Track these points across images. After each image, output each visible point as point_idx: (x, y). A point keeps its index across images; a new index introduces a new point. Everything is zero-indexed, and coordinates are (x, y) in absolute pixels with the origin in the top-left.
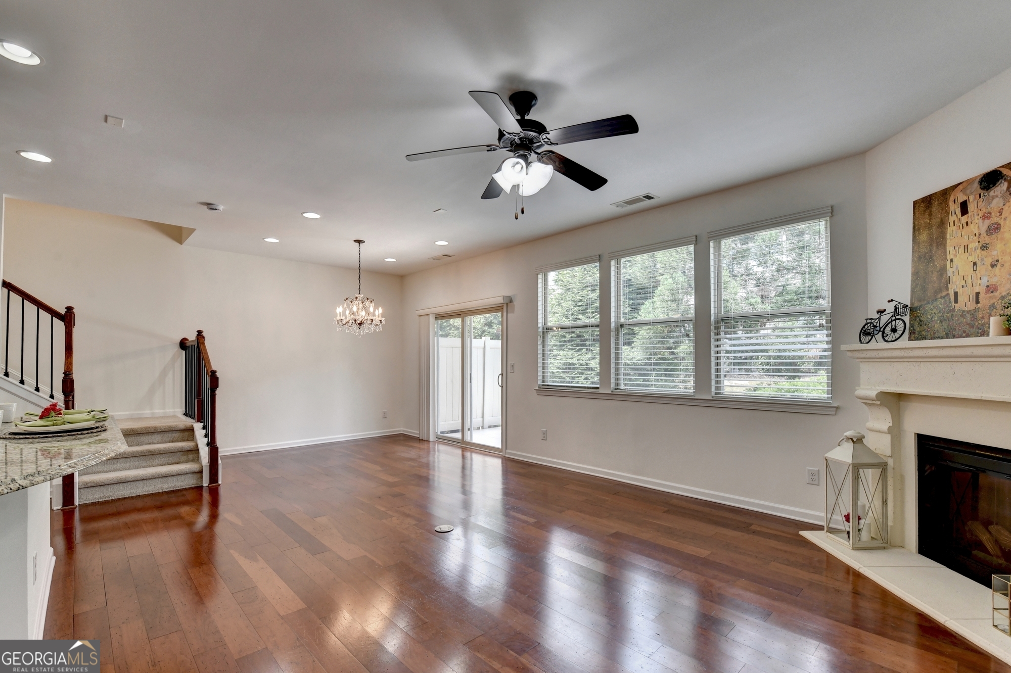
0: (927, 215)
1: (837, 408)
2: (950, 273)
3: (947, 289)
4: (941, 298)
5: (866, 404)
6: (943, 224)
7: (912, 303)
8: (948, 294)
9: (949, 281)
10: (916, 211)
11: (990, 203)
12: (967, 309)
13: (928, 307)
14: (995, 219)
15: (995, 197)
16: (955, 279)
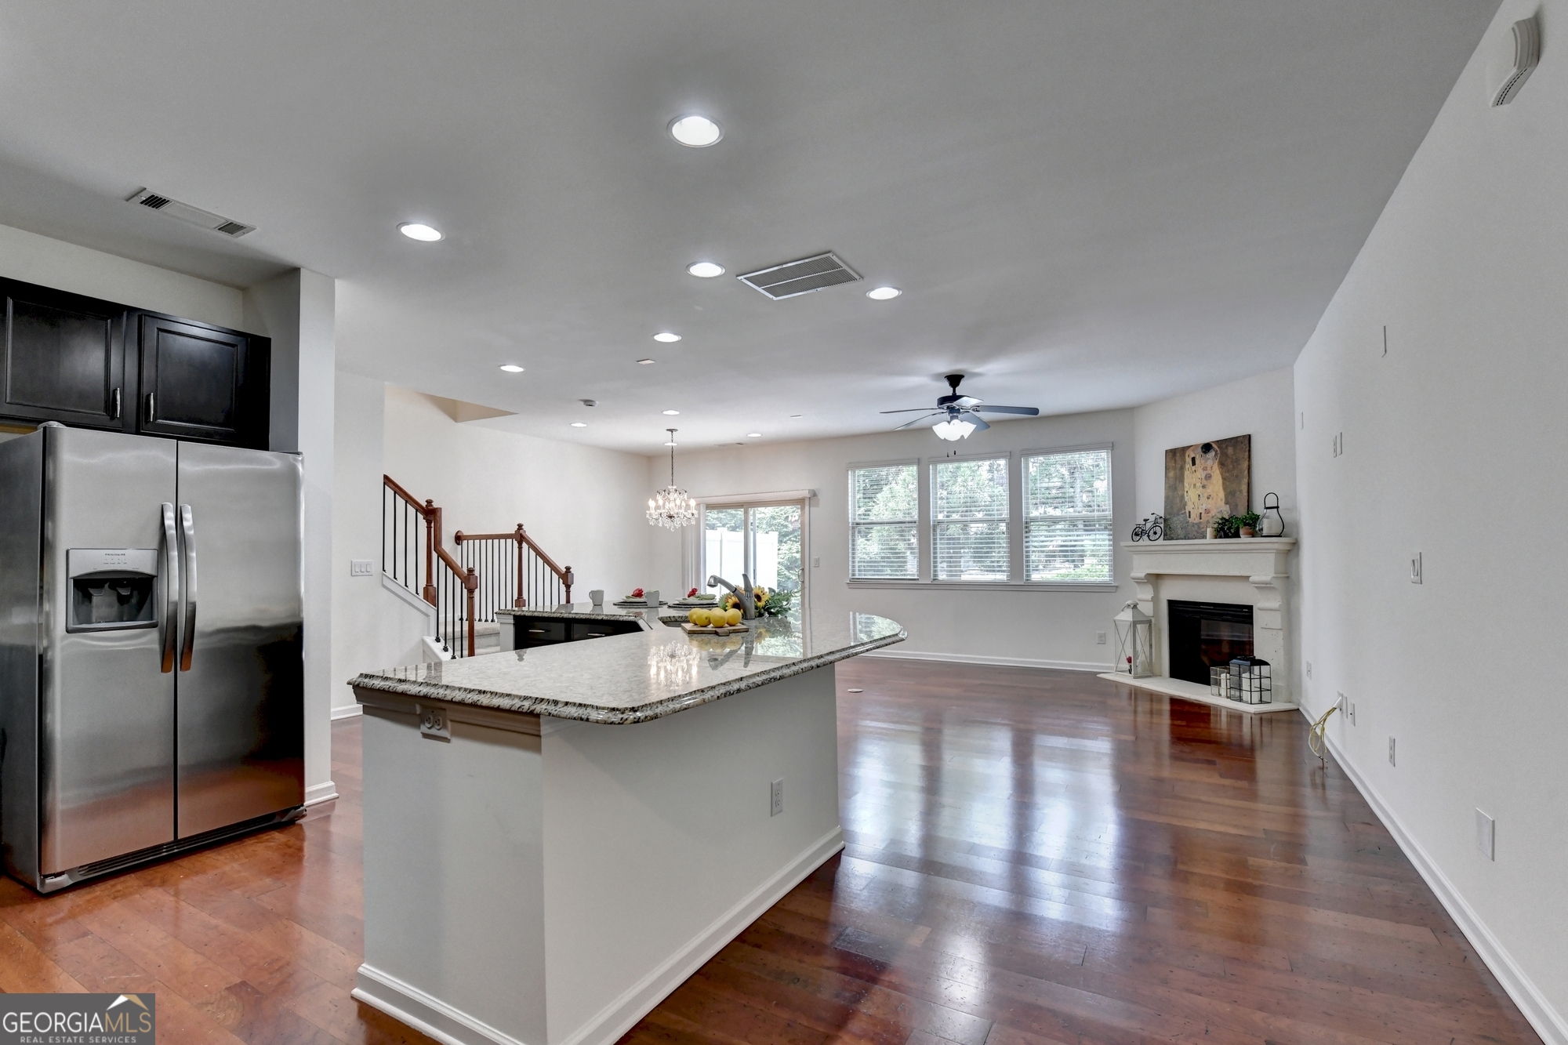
0: (1173, 461)
1: (1117, 587)
2: (1186, 500)
3: (1185, 509)
4: (1181, 513)
5: (1137, 582)
6: (1182, 468)
7: (1165, 516)
8: (1185, 512)
9: (1185, 504)
10: (1167, 456)
11: (1206, 461)
12: (1195, 522)
13: (1175, 518)
14: (1209, 471)
15: (1209, 458)
16: (1189, 503)
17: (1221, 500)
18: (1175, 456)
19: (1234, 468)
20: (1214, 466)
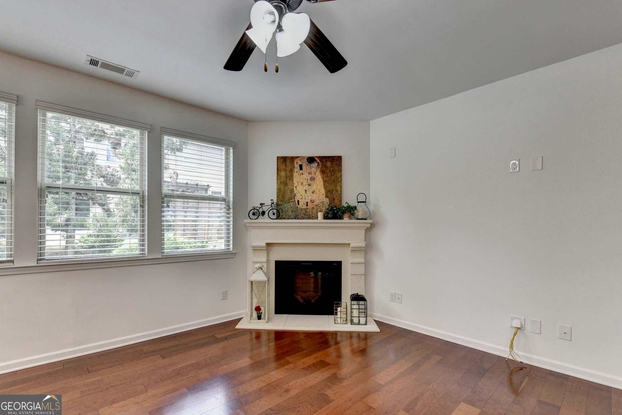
0: (284, 165)
1: (235, 253)
2: (295, 192)
3: (294, 199)
4: (292, 202)
5: (254, 249)
6: (292, 171)
7: (278, 202)
8: (295, 201)
9: (295, 195)
10: (279, 161)
11: (311, 169)
12: (303, 208)
13: (286, 205)
14: (313, 175)
15: (313, 167)
16: (297, 195)
17: (323, 195)
18: (286, 163)
19: (332, 176)
20: (317, 173)
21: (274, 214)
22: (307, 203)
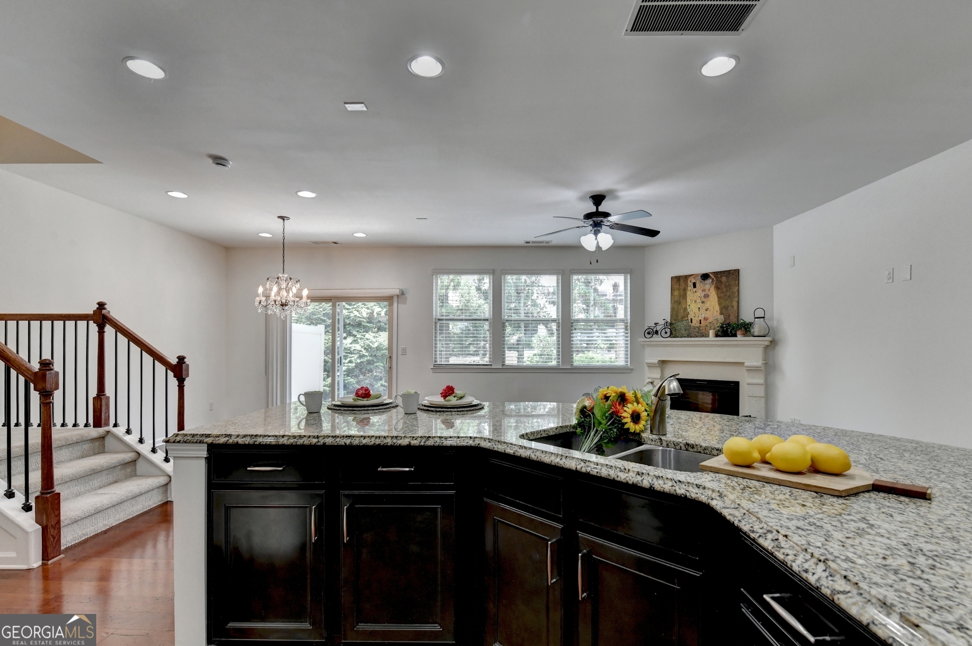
0: (678, 284)
1: (632, 369)
2: (689, 310)
3: (688, 317)
4: (685, 320)
5: (649, 366)
6: (685, 290)
7: (672, 321)
8: (688, 319)
9: (688, 313)
10: (673, 281)
11: (705, 286)
12: (696, 326)
13: (679, 323)
14: (707, 292)
15: (707, 284)
16: (691, 313)
17: (717, 311)
18: (680, 282)
19: (727, 291)
20: (711, 289)
21: (666, 333)
22: (700, 320)
